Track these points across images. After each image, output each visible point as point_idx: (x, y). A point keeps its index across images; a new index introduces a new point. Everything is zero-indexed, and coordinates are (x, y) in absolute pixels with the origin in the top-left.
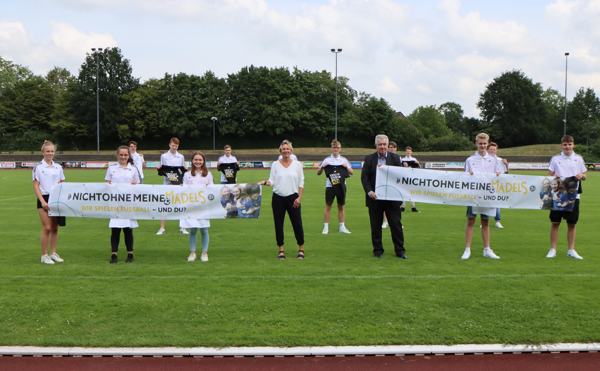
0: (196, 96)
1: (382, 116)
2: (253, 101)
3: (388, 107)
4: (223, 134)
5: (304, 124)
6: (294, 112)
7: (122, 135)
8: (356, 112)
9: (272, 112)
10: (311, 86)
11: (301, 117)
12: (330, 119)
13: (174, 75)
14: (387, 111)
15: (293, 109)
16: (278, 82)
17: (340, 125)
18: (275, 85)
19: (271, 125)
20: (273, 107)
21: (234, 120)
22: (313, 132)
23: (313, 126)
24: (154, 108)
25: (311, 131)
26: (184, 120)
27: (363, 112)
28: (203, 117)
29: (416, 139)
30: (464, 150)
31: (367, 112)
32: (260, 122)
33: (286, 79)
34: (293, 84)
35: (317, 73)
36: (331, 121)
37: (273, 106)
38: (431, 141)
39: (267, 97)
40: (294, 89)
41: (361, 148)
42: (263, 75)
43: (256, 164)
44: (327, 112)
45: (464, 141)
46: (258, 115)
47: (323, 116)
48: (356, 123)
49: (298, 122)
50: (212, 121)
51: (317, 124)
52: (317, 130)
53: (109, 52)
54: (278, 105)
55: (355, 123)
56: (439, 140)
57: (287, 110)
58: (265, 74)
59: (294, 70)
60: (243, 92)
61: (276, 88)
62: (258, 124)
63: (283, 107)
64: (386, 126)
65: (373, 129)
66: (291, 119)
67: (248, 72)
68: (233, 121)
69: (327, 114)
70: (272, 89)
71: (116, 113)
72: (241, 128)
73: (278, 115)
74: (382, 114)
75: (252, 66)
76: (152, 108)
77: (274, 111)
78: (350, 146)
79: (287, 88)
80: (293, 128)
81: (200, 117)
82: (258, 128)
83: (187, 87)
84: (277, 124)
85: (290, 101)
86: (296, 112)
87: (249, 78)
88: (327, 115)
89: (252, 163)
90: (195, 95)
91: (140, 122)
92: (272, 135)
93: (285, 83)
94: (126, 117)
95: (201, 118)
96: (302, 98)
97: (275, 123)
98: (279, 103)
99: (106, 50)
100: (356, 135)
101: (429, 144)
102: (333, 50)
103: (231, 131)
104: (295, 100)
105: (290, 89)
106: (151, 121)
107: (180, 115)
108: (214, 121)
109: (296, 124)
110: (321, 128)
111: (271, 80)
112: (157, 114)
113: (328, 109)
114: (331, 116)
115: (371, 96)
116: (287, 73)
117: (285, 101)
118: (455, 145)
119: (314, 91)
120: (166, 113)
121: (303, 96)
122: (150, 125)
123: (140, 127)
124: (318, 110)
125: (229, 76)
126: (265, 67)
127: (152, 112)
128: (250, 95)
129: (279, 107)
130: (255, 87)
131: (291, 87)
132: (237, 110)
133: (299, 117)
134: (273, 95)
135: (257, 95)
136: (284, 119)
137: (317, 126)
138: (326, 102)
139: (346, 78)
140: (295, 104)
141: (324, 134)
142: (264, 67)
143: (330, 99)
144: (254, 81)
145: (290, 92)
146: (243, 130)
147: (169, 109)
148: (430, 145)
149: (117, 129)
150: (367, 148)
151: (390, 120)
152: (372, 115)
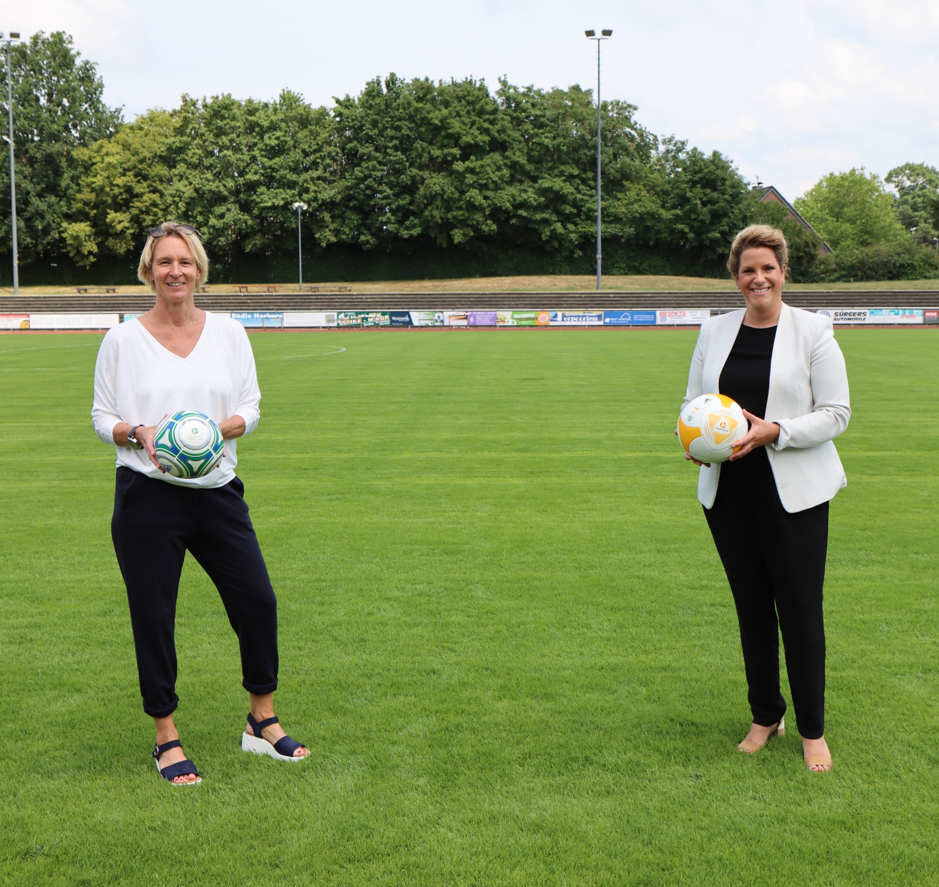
0: (256, 153)
1: (715, 195)
2: (396, 163)
3: (733, 174)
4: (324, 244)
5: (520, 216)
6: (497, 188)
7: (77, 248)
8: (651, 188)
9: (443, 190)
10: (541, 126)
11: (515, 200)
12: (588, 205)
13: (204, 101)
14: (728, 183)
15: (493, 182)
16: (458, 115)
17: (610, 218)
18: (449, 123)
19: (440, 221)
20: (444, 177)
21: (350, 209)
22: (544, 238)
23: (546, 222)
24: (154, 182)
25: (540, 234)
26: (229, 210)
27: (667, 187)
28: (273, 203)
29: (805, 252)
30: (925, 278)
31: (678, 187)
32: (414, 214)
33: (478, 107)
34: (495, 119)
35: (558, 94)
36: (590, 210)
37: (444, 174)
38: (842, 256)
39: (429, 153)
40: (498, 131)
41: (666, 274)
42: (419, 99)
43: (394, 318)
44: (581, 187)
45: (926, 255)
46: (407, 196)
47: (571, 197)
48: (652, 215)
49: (507, 211)
50: (295, 213)
51: (554, 218)
52: (553, 232)
53: (43, 43)
54: (457, 172)
55: (648, 213)
56: (862, 252)
57: (480, 184)
58: (425, 95)
59: (499, 86)
60: (369, 139)
61: (450, 131)
62: (407, 219)
63: (468, 175)
64: (725, 220)
65: (692, 228)
66: (489, 206)
67: (381, 90)
68: (348, 213)
69: (579, 192)
70: (443, 133)
71: (63, 195)
72: (369, 228)
73: (456, 195)
74: (714, 189)
75: (393, 75)
76: (148, 182)
77: (446, 188)
78: (638, 271)
79: (478, 129)
80: (495, 227)
81: (266, 202)
82: (408, 228)
83: (234, 129)
84: (455, 218)
85: (487, 160)
86: (503, 189)
87: (387, 106)
88: (579, 196)
89: (384, 314)
90: (255, 149)
91: (119, 216)
92: (445, 245)
93: (474, 118)
94: (86, 204)
95: (269, 204)
96: (518, 153)
97: (449, 216)
98: (459, 166)
99: (35, 39)
100: (651, 243)
101: (838, 264)
102: (590, 33)
103: (344, 237)
104: (500, 158)
105: (487, 131)
106: (148, 213)
107: (218, 199)
108: (300, 212)
109: (503, 217)
110: (565, 228)
111: (440, 110)
112: (162, 195)
113: (584, 181)
114: (592, 196)
115: (689, 148)
116: (481, 93)
117: (473, 163)
118: (902, 266)
119: (547, 137)
120: (184, 193)
121: (520, 150)
122: (145, 224)
123: (119, 227)
124: (558, 184)
125: (338, 101)
126: (427, 79)
127: (149, 192)
128: (387, 147)
129: (460, 176)
130: (398, 129)
131: (490, 127)
132: (357, 184)
133: (509, 201)
134: (446, 146)
135: (405, 146)
136: (472, 207)
137: (555, 222)
138: (577, 162)
139: (629, 106)
140: (499, 169)
141: (571, 241)
142: (422, 79)
143: (587, 156)
144: (397, 113)
145: (487, 138)
146: (372, 235)
147: (191, 184)
148: (840, 266)
149: (63, 232)
150: (681, 275)
151: (737, 204)
152: (689, 194)
